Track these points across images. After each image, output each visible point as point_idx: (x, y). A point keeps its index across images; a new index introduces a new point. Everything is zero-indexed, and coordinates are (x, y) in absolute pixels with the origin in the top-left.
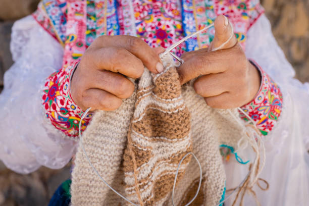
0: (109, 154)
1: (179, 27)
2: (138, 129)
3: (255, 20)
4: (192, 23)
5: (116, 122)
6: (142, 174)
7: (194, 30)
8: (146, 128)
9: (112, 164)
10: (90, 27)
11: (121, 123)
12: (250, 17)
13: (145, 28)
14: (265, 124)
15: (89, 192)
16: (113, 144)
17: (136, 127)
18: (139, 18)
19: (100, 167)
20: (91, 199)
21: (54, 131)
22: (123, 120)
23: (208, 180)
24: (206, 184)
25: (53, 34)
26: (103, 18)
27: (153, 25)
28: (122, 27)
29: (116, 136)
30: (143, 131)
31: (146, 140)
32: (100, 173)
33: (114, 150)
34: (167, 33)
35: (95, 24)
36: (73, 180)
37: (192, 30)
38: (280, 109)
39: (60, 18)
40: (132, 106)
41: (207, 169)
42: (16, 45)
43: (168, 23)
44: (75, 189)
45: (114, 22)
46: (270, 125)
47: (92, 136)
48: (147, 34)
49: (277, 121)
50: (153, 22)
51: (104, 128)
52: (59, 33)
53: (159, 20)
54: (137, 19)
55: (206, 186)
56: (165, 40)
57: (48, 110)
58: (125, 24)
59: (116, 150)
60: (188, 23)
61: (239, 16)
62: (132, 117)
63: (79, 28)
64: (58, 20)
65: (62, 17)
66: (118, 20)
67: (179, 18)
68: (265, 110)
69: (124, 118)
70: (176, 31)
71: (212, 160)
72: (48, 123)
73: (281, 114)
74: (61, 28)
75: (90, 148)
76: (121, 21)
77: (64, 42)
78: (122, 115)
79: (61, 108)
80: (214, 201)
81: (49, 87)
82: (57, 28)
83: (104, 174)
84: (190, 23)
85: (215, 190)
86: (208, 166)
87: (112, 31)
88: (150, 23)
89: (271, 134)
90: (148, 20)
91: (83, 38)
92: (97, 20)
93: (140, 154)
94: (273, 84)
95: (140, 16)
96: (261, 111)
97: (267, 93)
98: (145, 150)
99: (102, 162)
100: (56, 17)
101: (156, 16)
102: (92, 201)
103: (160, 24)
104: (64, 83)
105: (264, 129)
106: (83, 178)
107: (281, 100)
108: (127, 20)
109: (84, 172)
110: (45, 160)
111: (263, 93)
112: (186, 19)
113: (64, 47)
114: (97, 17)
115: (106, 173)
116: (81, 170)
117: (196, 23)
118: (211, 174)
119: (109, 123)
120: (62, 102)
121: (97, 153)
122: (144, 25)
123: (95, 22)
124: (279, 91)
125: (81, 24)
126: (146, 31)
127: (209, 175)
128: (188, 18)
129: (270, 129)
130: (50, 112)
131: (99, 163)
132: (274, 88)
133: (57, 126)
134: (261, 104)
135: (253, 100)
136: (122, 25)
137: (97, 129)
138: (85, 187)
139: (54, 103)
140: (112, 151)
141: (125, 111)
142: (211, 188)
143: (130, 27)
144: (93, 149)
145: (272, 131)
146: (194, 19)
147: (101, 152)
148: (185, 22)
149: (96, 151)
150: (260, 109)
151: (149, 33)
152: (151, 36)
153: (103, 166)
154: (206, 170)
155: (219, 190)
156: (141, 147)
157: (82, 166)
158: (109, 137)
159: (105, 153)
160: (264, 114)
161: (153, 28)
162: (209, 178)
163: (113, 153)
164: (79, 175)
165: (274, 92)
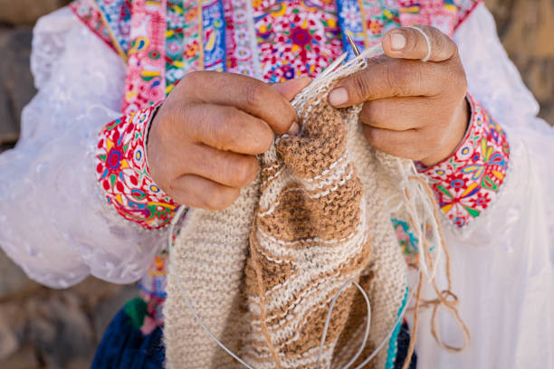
0: (222, 272)
1: (332, 23)
2: (267, 228)
3: (468, 13)
4: (356, 18)
5: (231, 217)
6: (274, 301)
7: (359, 29)
8: (281, 226)
9: (229, 286)
10: (173, 25)
11: (240, 219)
12: (459, 8)
13: (271, 24)
14: (475, 197)
15: (194, 336)
16: (228, 254)
17: (263, 223)
18: (260, 8)
19: (210, 295)
20: (196, 347)
21: (124, 223)
22: (242, 213)
23: (378, 277)
24: (375, 283)
25: (106, 38)
26: (196, 9)
27: (286, 21)
28: (230, 24)
29: (233, 241)
30: (276, 231)
31: (281, 245)
32: (209, 303)
33: (230, 264)
34: (310, 33)
35: (182, 19)
36: (166, 322)
37: (356, 28)
38: (503, 172)
39: (119, 10)
40: (256, 188)
41: (377, 256)
42: (40, 59)
43: (312, 17)
44: (171, 336)
45: (216, 16)
46: (484, 200)
47: (191, 244)
48: (275, 36)
49: (497, 192)
50: (285, 16)
51: (210, 229)
52: (117, 36)
53: (296, 11)
54: (256, 10)
55: (374, 287)
56: (306, 47)
57: (110, 191)
58: (235, 19)
59: (234, 263)
60: (348, 16)
61: (438, 5)
62: (256, 207)
63: (153, 25)
64: (116, 13)
65: (123, 8)
66: (222, 11)
67: (332, 9)
68: (475, 172)
69: (244, 209)
70: (326, 30)
71: (384, 241)
72: (112, 212)
73: (505, 180)
74: (120, 28)
75: (189, 264)
76: (227, 14)
77: (126, 52)
78: (240, 206)
79: (132, 190)
80: (389, 312)
81: (105, 149)
82: (114, 28)
83: (216, 304)
84: (352, 16)
85: (390, 292)
86: (379, 251)
87: (211, 31)
88: (279, 18)
89: (486, 215)
90: (277, 11)
91: (161, 44)
92: (185, 13)
93: (270, 268)
94: (492, 126)
95: (262, 5)
96: (468, 173)
97: (480, 141)
98: (280, 262)
99: (212, 286)
100: (112, 8)
101: (290, 5)
102: (198, 350)
103: (297, 19)
104: (134, 148)
105: (474, 206)
106: (183, 316)
107: (507, 155)
108: (239, 12)
109: (183, 304)
110: (108, 271)
111: (472, 142)
112: (345, 9)
113: (127, 62)
114: (185, 7)
115: (220, 303)
116: (177, 303)
117: (361, 17)
118: (384, 266)
119: (218, 220)
120: (134, 180)
121: (202, 271)
122: (270, 20)
123: (181, 15)
124: (504, 140)
125: (157, 19)
126: (272, 31)
127: (380, 267)
128: (349, 7)
129: (485, 206)
130: (114, 194)
131: (207, 288)
132: (495, 135)
133: (127, 216)
134: (467, 161)
135: (454, 154)
136: (231, 21)
137: (198, 232)
138: (186, 330)
139: (119, 180)
140: (228, 265)
141: (245, 198)
142: (383, 289)
143: (244, 24)
144: (195, 266)
145: (488, 209)
146: (358, 10)
147: (208, 270)
148: (343, 15)
149: (200, 269)
150: (466, 170)
151: (279, 35)
152: (281, 39)
153: (214, 292)
154: (375, 260)
155: (398, 292)
156: (271, 257)
157: (179, 295)
158: (220, 243)
159: (215, 271)
160: (473, 178)
161: (285, 26)
162: (380, 273)
163: (229, 269)
164: (176, 312)
165: (493, 140)
